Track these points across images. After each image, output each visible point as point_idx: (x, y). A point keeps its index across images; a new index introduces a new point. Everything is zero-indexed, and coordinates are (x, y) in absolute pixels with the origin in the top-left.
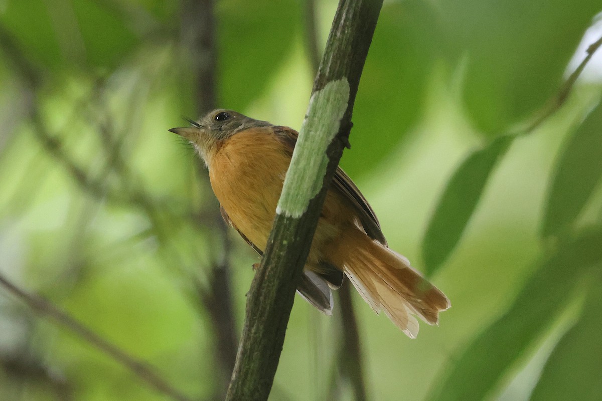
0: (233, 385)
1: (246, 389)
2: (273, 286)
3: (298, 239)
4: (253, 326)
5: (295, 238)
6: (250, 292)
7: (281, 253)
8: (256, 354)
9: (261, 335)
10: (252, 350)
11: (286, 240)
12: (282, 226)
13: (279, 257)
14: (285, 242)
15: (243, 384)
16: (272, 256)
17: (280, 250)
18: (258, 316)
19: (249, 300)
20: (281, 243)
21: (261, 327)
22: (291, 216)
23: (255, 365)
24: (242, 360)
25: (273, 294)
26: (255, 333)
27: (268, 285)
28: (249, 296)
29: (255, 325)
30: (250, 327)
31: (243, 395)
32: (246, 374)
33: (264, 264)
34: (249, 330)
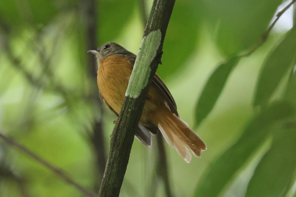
0: (104, 180)
1: (110, 182)
2: (123, 132)
3: (136, 108)
4: (114, 152)
5: (135, 108)
6: (112, 134)
7: (128, 115)
8: (115, 165)
9: (117, 156)
10: (113, 163)
11: (130, 109)
12: (128, 103)
13: (127, 117)
14: (129, 110)
15: (109, 180)
16: (123, 117)
17: (127, 114)
18: (116, 146)
19: (112, 139)
20: (128, 111)
21: (118, 152)
22: (132, 97)
23: (115, 170)
24: (108, 168)
25: (124, 136)
26: (115, 155)
27: (121, 131)
28: (112, 136)
29: (115, 150)
30: (112, 151)
31: (109, 185)
32: (110, 175)
33: (119, 121)
34: (112, 153)
